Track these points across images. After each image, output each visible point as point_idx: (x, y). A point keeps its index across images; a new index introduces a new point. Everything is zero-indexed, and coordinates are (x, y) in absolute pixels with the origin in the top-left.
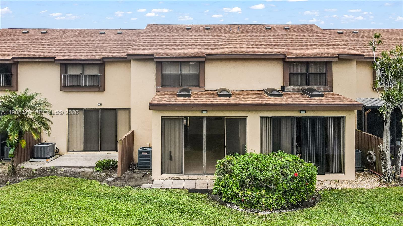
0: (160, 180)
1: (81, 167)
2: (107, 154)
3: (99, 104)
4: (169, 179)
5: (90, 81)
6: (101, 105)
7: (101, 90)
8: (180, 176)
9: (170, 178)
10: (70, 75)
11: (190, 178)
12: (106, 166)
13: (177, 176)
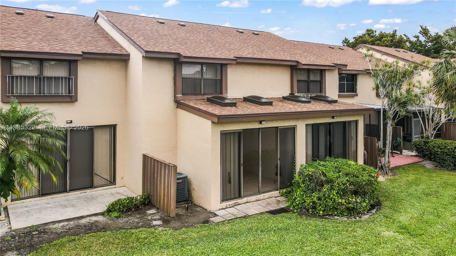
0: (220, 210)
1: (80, 217)
2: (81, 193)
3: (68, 122)
4: (229, 207)
5: (57, 87)
6: (71, 122)
7: (73, 99)
8: (239, 201)
9: (230, 205)
10: (17, 77)
11: (249, 201)
12: (127, 208)
13: (236, 201)
